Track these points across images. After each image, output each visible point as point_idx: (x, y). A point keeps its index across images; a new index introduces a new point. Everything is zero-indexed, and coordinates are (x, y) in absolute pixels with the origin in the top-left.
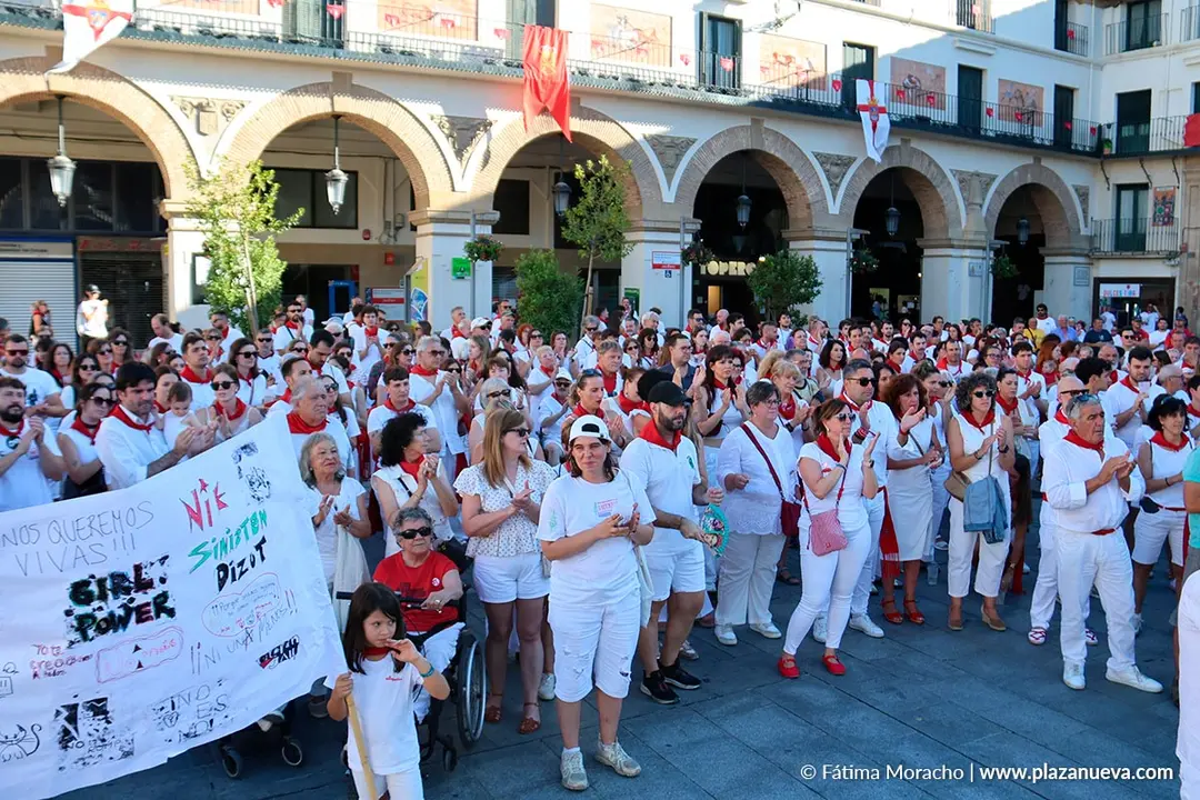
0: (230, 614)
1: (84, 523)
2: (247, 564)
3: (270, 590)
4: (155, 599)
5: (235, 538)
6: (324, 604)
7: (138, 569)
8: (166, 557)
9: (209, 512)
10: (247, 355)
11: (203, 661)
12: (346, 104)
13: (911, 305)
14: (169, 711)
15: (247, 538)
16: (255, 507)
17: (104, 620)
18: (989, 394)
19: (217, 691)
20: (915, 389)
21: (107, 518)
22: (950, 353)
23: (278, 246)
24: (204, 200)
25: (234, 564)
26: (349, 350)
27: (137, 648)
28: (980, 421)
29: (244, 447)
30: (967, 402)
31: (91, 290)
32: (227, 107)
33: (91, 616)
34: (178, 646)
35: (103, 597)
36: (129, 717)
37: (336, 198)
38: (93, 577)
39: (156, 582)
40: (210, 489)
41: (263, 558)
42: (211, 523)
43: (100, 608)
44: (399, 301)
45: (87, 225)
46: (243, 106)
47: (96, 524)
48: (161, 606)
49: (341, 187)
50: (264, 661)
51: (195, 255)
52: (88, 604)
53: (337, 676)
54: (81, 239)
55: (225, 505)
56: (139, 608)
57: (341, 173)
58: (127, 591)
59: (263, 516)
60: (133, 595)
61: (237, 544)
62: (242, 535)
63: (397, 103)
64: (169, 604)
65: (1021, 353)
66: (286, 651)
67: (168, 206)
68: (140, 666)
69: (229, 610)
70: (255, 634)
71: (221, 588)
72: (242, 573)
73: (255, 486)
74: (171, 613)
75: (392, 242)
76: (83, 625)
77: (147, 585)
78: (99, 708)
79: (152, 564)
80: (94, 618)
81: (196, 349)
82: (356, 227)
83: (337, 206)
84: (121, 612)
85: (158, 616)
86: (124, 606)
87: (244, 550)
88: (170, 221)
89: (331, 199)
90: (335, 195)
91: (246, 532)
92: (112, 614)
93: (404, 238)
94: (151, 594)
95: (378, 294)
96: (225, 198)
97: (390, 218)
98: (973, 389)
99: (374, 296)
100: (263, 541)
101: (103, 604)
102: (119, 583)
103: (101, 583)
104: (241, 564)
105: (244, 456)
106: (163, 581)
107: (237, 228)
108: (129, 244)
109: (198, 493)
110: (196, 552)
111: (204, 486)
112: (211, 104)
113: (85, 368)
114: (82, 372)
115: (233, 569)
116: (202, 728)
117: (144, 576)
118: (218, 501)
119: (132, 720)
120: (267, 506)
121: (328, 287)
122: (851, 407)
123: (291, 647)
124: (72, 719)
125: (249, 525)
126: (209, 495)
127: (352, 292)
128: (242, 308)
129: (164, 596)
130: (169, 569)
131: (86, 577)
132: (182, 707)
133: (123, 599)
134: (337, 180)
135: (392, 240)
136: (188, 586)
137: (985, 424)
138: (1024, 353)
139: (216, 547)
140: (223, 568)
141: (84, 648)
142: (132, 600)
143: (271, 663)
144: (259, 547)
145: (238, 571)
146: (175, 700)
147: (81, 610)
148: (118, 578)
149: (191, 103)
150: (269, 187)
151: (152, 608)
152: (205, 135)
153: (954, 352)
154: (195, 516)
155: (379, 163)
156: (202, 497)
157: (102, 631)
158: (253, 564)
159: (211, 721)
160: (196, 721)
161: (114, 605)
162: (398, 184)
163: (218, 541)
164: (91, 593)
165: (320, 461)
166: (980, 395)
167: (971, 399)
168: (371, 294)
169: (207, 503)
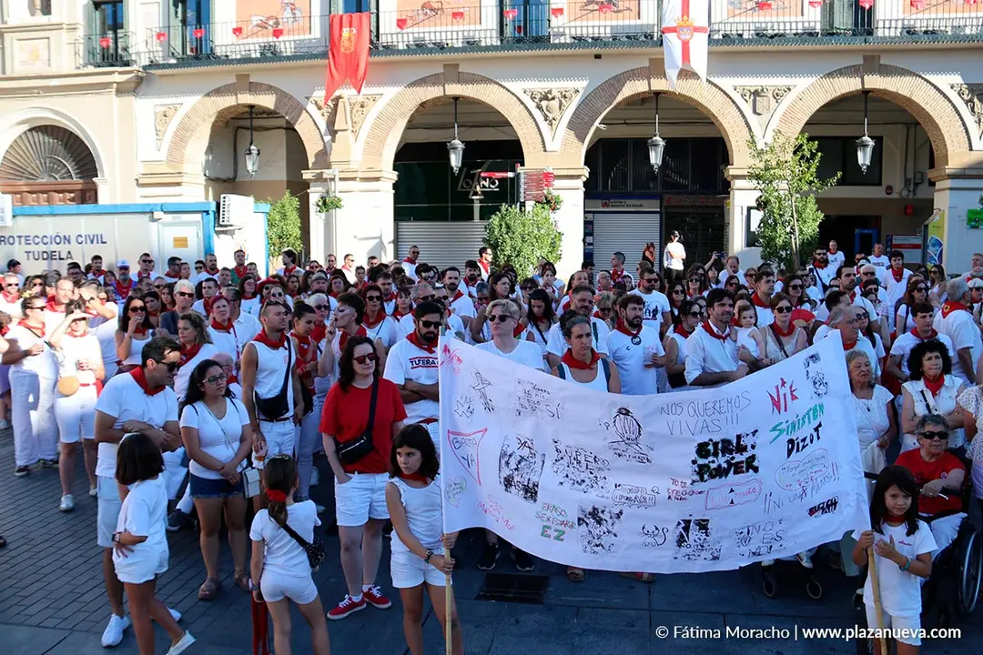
0: (793, 475)
1: (711, 405)
2: (808, 441)
3: (822, 461)
4: (747, 459)
5: (801, 421)
6: (858, 476)
7: (739, 437)
8: (756, 431)
9: (785, 402)
10: (795, 287)
11: (772, 503)
12: (875, 82)
14: (745, 537)
15: (810, 422)
16: (817, 401)
17: (714, 469)
19: (778, 527)
21: (724, 403)
23: (818, 201)
24: (762, 165)
25: (799, 440)
26: (875, 286)
27: (732, 491)
29: (812, 357)
31: (673, 234)
32: (777, 91)
33: (707, 466)
34: (757, 493)
35: (716, 454)
36: (719, 535)
37: (864, 160)
38: (711, 440)
39: (749, 448)
40: (787, 385)
41: (819, 438)
42: (786, 410)
43: (713, 462)
44: (916, 247)
45: (670, 186)
46: (789, 89)
47: (717, 407)
48: (751, 465)
49: (869, 151)
50: (812, 511)
51: (749, 209)
52: (707, 458)
53: (862, 531)
54: (666, 197)
55: (796, 398)
56: (737, 463)
57: (869, 139)
58: (731, 452)
59: (821, 406)
60: (734, 455)
61: (802, 426)
62: (806, 420)
63: (920, 76)
64: (755, 464)
66: (828, 506)
67: (732, 171)
68: (732, 502)
69: (793, 472)
70: (809, 491)
71: (789, 456)
72: (804, 447)
73: (817, 385)
74: (756, 470)
75: (911, 197)
76: (702, 472)
77: (741, 449)
78: (703, 525)
79: (747, 435)
80: (709, 467)
81: (769, 281)
82: (880, 184)
83: (865, 167)
84: (725, 465)
85: (747, 471)
86: (727, 462)
87: (806, 431)
88: (732, 182)
89: (860, 161)
90: (864, 158)
91: (809, 418)
92: (720, 466)
93: (922, 193)
94: (746, 455)
95: (897, 240)
96: (778, 164)
97: (910, 175)
99: (894, 242)
100: (820, 425)
101: (715, 459)
102: (726, 446)
103: (716, 444)
104: (804, 440)
105: (811, 363)
106: (753, 447)
107: (786, 187)
108: (699, 200)
109: (780, 387)
110: (774, 429)
111: (783, 383)
112: (765, 90)
113: (677, 292)
114: (674, 295)
115: (798, 443)
116: (763, 550)
117: (742, 443)
118: (792, 394)
119: (721, 538)
120: (825, 400)
121: (854, 234)
123: (831, 505)
124: (686, 529)
125: (811, 413)
126: (786, 390)
127: (874, 238)
128: (786, 251)
129: (753, 458)
130: (759, 439)
131: (707, 440)
132: (754, 535)
133: (728, 457)
134: (867, 146)
135: (911, 194)
136: (768, 452)
139: (788, 427)
140: (791, 441)
141: (700, 486)
142: (733, 458)
143: (817, 514)
144: (816, 429)
145: (801, 445)
146: (750, 529)
147: (701, 461)
148: (726, 442)
149: (750, 91)
150: (813, 155)
151: (744, 465)
152: (760, 114)
154: (776, 404)
155: (901, 130)
156: (782, 391)
157: (712, 476)
158: (812, 441)
159: (771, 547)
160: (761, 545)
161: (722, 460)
162: (918, 146)
163: (790, 422)
164: (709, 450)
165: (857, 372)
168: (891, 240)
169: (785, 395)
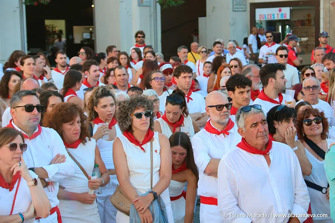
13: (87, 36)
18: (147, 115)
20: (78, 118)
22: (118, 78)
28: (141, 140)
30: (128, 123)
65: (183, 75)
98: (132, 111)
122: (23, 137)
137: (145, 142)
138: (186, 75)
153: (122, 77)
166: (139, 116)
167: (131, 121)
